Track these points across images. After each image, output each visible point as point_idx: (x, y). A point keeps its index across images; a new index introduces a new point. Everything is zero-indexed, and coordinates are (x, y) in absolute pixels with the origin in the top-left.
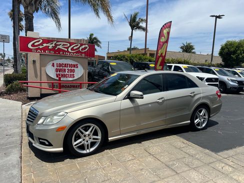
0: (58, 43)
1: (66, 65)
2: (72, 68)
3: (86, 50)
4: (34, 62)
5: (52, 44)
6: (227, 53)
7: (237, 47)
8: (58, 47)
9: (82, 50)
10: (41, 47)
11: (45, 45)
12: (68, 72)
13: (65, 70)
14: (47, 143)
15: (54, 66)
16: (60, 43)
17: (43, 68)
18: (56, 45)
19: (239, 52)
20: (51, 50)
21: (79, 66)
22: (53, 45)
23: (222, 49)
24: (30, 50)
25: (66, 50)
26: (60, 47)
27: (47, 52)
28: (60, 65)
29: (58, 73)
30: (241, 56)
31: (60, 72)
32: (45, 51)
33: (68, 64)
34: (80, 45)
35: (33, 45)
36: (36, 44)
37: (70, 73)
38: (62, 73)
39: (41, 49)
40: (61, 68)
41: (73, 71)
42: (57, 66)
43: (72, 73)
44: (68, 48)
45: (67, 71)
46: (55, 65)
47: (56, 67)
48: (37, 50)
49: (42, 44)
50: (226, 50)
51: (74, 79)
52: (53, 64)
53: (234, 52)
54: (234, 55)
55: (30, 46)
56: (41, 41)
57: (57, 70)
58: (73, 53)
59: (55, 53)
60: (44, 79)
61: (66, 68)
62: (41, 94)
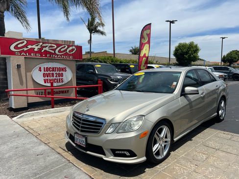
0: (45, 45)
1: (54, 69)
2: (61, 72)
3: (74, 52)
4: (19, 66)
5: (37, 46)
6: (181, 54)
7: (188, 48)
8: (44, 49)
9: (70, 51)
10: (25, 49)
11: (30, 47)
12: (56, 77)
13: (53, 74)
14: (128, 154)
15: (41, 71)
16: (47, 45)
17: (28, 74)
18: (42, 47)
19: (190, 52)
20: (36, 52)
21: (67, 69)
22: (39, 47)
23: (177, 50)
24: (13, 53)
25: (53, 52)
26: (47, 49)
27: (32, 55)
28: (48, 69)
29: (46, 78)
30: (192, 56)
31: (48, 77)
32: (30, 54)
33: (56, 68)
34: (67, 47)
35: (16, 47)
36: (19, 46)
37: (58, 78)
38: (50, 78)
39: (25, 52)
40: (49, 72)
41: (62, 75)
42: (45, 71)
43: (61, 78)
44: (54, 50)
45: (55, 75)
46: (42, 69)
47: (43, 72)
48: (20, 52)
49: (26, 46)
50: (180, 51)
51: (63, 83)
52: (40, 68)
53: (187, 53)
54: (186, 55)
55: (12, 48)
56: (25, 42)
57: (44, 75)
58: (61, 55)
59: (42, 56)
60: (31, 86)
61: (54, 73)
62: (28, 104)
